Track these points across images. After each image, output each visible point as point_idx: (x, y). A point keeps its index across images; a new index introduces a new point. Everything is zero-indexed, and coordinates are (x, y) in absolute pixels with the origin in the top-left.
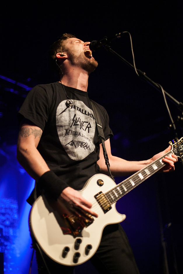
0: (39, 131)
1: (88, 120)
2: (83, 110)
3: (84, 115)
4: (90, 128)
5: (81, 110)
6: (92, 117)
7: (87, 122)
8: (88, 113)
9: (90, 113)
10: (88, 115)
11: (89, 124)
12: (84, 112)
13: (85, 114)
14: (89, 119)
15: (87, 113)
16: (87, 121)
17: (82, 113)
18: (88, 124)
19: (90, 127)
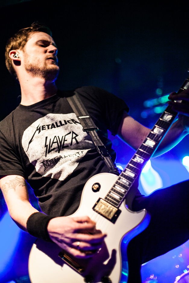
0: (16, 180)
1: (69, 130)
2: (56, 123)
3: (61, 127)
4: (76, 138)
5: (55, 124)
6: (72, 123)
7: (70, 133)
8: (65, 121)
9: (67, 120)
10: (66, 124)
11: (73, 133)
12: (59, 124)
13: (62, 125)
14: (69, 128)
15: (63, 123)
16: (68, 132)
17: (58, 126)
18: (71, 134)
19: (77, 135)
